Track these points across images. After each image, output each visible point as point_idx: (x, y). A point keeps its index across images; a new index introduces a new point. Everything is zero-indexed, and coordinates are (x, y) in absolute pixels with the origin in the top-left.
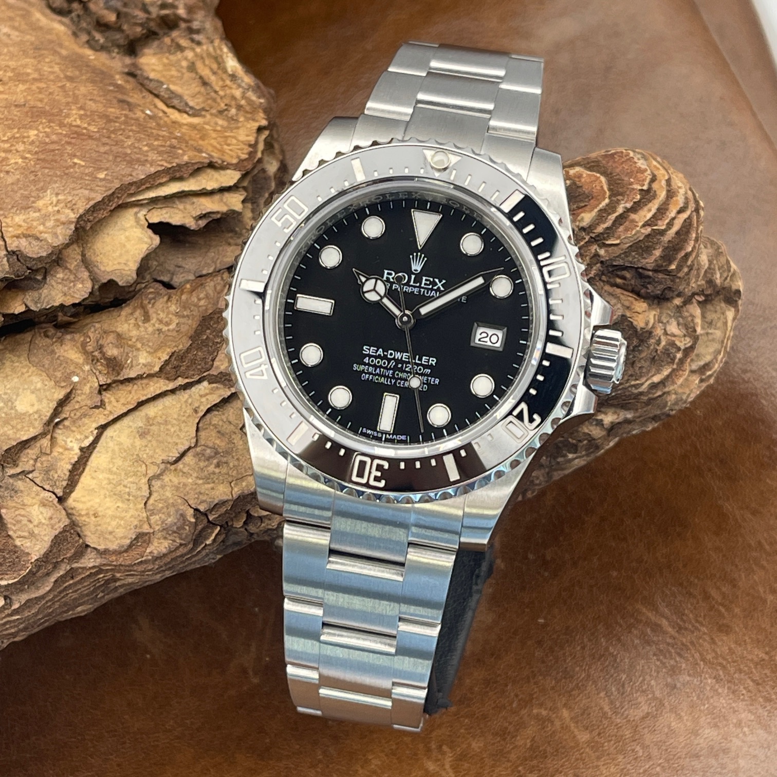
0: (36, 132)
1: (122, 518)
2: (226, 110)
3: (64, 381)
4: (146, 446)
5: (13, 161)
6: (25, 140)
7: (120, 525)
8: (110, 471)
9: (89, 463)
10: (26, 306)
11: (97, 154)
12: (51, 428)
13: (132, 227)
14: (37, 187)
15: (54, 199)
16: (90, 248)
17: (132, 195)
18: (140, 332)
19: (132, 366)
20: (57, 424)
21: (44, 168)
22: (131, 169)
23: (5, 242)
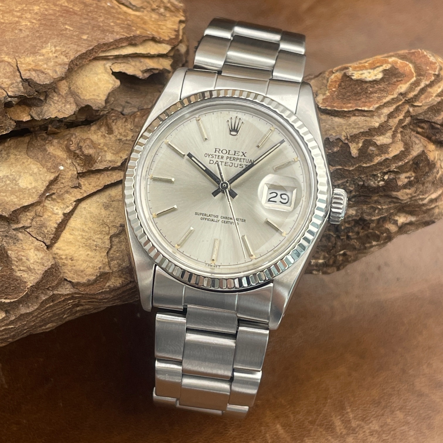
0: (38, 7)
1: (91, 262)
2: (157, 9)
3: (53, 169)
4: (109, 215)
5: (24, 24)
6: (32, 12)
7: (89, 267)
8: (83, 230)
9: (68, 224)
10: (32, 117)
11: (81, 24)
12: (44, 199)
13: (102, 73)
14: (41, 40)
15: (53, 49)
16: (74, 83)
17: (103, 51)
18: (106, 140)
19: (101, 162)
20: (47, 196)
21: (45, 29)
22: (104, 35)
23: (20, 73)
